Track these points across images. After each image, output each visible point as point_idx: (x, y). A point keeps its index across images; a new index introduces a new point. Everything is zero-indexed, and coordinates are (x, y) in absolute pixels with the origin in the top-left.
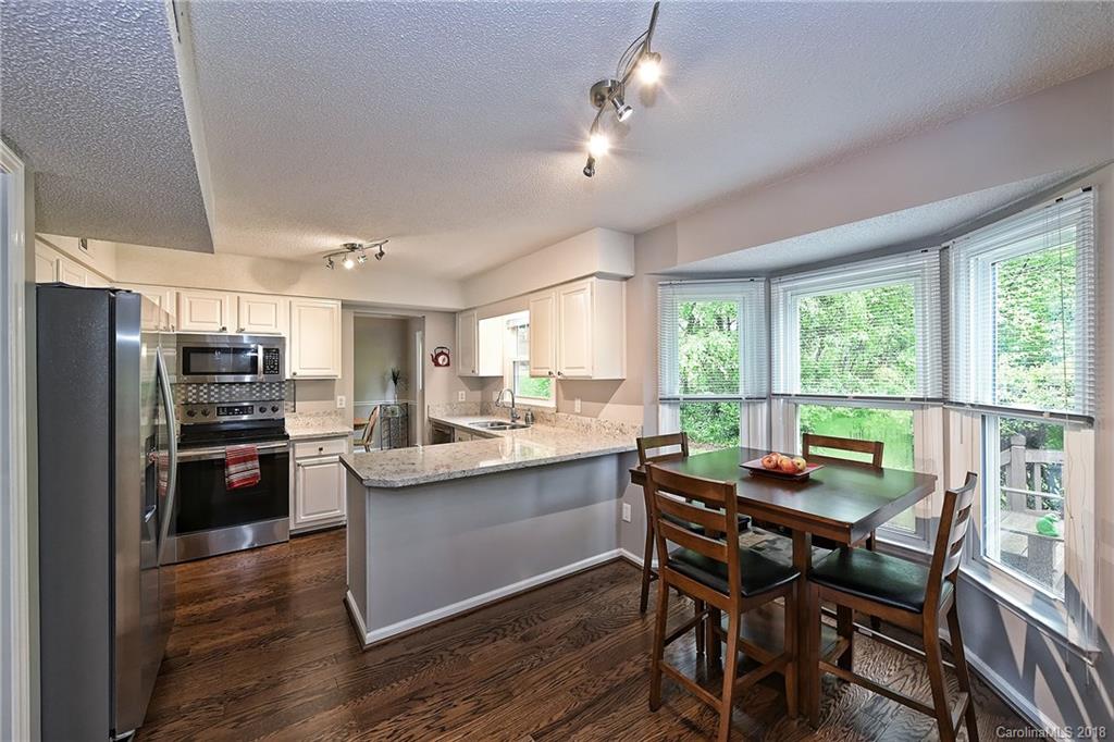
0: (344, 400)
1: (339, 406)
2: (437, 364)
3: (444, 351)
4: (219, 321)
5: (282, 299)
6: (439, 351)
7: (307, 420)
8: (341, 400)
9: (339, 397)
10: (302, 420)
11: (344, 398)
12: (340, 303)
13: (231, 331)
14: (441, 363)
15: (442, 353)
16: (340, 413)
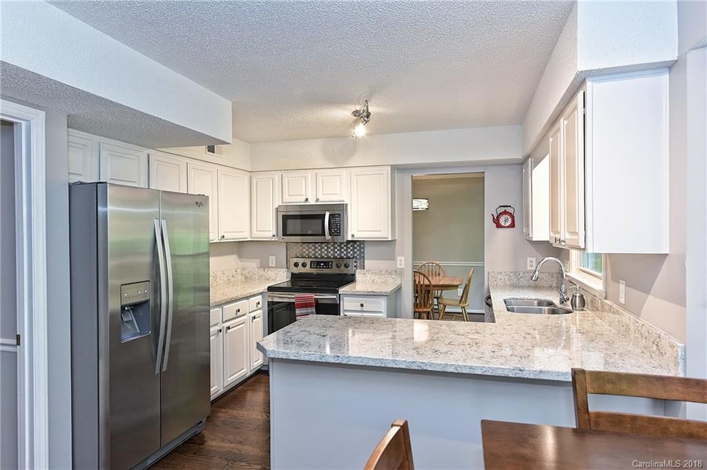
0: (404, 261)
1: (399, 266)
2: (499, 226)
3: (508, 209)
4: (304, 194)
5: (344, 171)
6: (502, 209)
7: (373, 277)
8: (401, 261)
9: (399, 258)
10: (369, 277)
11: (403, 258)
12: (389, 168)
13: (312, 202)
14: (503, 224)
15: (505, 213)
16: (400, 273)
